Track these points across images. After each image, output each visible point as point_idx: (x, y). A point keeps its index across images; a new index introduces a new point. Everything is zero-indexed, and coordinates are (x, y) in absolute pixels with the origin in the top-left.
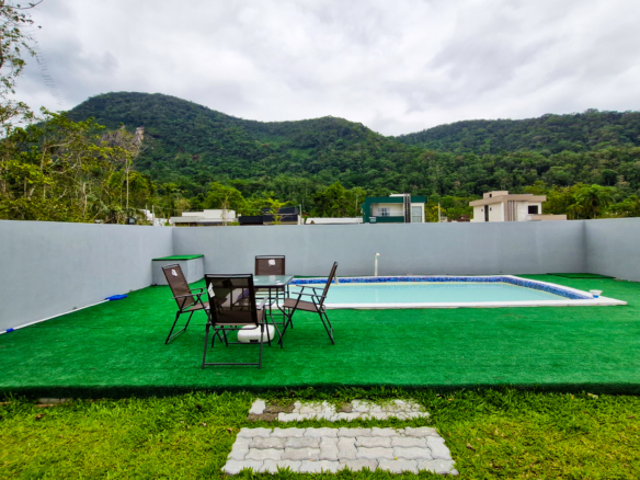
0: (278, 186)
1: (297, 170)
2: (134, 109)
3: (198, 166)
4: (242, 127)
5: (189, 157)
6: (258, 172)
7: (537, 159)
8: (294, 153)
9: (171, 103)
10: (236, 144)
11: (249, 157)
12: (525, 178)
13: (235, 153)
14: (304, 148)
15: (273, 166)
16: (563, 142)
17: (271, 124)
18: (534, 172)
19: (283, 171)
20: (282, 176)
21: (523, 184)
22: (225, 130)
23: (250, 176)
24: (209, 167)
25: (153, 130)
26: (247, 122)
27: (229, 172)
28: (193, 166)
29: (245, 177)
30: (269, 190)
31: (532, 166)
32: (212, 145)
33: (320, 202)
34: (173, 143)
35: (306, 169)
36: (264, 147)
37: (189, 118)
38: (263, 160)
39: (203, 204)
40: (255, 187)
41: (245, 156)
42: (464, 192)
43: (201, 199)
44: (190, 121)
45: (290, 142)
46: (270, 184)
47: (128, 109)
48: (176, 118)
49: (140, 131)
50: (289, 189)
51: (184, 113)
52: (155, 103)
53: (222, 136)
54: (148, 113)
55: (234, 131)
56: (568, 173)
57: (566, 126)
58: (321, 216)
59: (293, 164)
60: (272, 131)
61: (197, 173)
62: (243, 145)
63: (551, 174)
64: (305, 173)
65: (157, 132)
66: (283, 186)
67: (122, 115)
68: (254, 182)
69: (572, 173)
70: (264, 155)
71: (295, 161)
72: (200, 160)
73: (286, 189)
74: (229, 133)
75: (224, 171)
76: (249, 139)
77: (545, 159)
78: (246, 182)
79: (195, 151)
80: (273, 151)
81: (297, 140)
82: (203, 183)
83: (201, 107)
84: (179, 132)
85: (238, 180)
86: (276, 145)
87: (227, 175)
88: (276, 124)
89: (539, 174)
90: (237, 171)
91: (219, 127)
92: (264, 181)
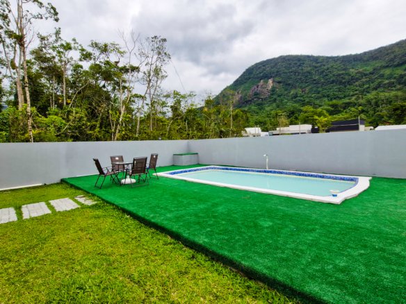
0: (369, 102)
1: (391, 85)
2: (268, 69)
3: (305, 95)
4: (339, 62)
5: (299, 91)
6: (352, 93)
8: (387, 72)
9: (289, 60)
10: (334, 75)
11: (345, 82)
13: (333, 82)
14: (399, 65)
15: (365, 86)
17: (365, 53)
19: (375, 89)
20: (374, 93)
22: (325, 68)
23: (345, 97)
24: (313, 96)
25: (277, 79)
26: (344, 57)
27: (328, 96)
28: (302, 96)
29: (341, 98)
30: (359, 106)
32: (315, 80)
33: (399, 112)
34: (289, 84)
35: (399, 84)
36: (357, 73)
37: (300, 66)
38: (357, 83)
39: (297, 121)
40: (347, 105)
41: (341, 83)
43: (297, 118)
44: (300, 68)
45: (384, 64)
46: (361, 101)
47: (264, 70)
48: (291, 68)
49: (270, 81)
50: (380, 103)
51: (296, 64)
52: (278, 63)
53: (323, 72)
54: (275, 70)
55: (332, 67)
59: (387, 81)
60: (365, 59)
61: (304, 101)
62: (339, 75)
64: (399, 87)
65: (280, 80)
66: (373, 101)
67: (261, 75)
68: (348, 101)
70: (357, 80)
71: (389, 78)
72: (307, 92)
73: (376, 103)
74: (328, 69)
75: (324, 96)
76: (344, 70)
78: (340, 102)
79: (303, 86)
80: (365, 75)
81: (392, 60)
83: (308, 57)
84: (293, 77)
85: (334, 101)
86: (369, 69)
87: (326, 99)
88: (370, 52)
90: (335, 95)
91: (321, 66)
92: (356, 99)
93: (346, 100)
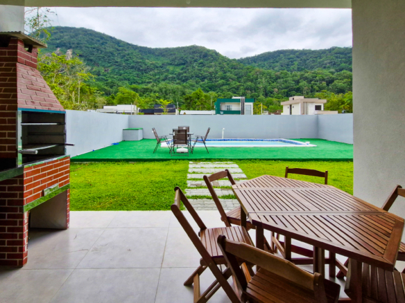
0: (161, 90)
1: (173, 79)
2: (66, 37)
3: (108, 75)
4: (137, 51)
5: (102, 70)
6: (147, 81)
7: (326, 76)
8: (171, 68)
9: (91, 34)
10: (133, 61)
11: (142, 70)
12: (319, 87)
13: (133, 67)
14: (178, 65)
15: (157, 77)
16: (343, 65)
17: (156, 49)
18: (324, 84)
19: (164, 80)
20: (163, 83)
21: (317, 91)
22: (126, 52)
23: (142, 83)
24: (115, 77)
25: (78, 52)
26: (141, 47)
27: (129, 80)
28: (105, 75)
29: (139, 84)
30: (155, 92)
31: (323, 80)
32: (117, 62)
33: (189, 101)
34: (91, 60)
35: (178, 79)
36: (151, 64)
37: (102, 44)
38: (151, 73)
39: (115, 101)
40: (145, 91)
41: (139, 70)
42: (280, 95)
43: (113, 98)
44: (103, 46)
45: (169, 62)
46: (156, 88)
47: (61, 37)
48: (93, 44)
49: (70, 52)
50: (168, 92)
51: (99, 41)
52: (80, 34)
53: (124, 56)
54: (75, 40)
55: (132, 53)
56: (346, 85)
57: (346, 54)
58: (189, 109)
59: (171, 76)
60: (157, 54)
61: (107, 80)
62: (138, 62)
63: (335, 85)
64: (178, 81)
65: (81, 53)
66: (164, 90)
67: (58, 42)
68: (145, 87)
69: (348, 85)
70: (151, 70)
71: (171, 74)
72: (110, 72)
73: (166, 91)
74: (128, 55)
75: (125, 79)
76: (142, 58)
77: (331, 75)
78: (140, 87)
79: (106, 65)
80: (157, 67)
81: (173, 60)
82: (111, 87)
83: (111, 37)
84: (95, 53)
85: (134, 86)
86: (160, 63)
87: (127, 82)
88: (160, 49)
89: (328, 85)
90: (134, 79)
91: (122, 50)
92: (152, 86)
93: (144, 86)
